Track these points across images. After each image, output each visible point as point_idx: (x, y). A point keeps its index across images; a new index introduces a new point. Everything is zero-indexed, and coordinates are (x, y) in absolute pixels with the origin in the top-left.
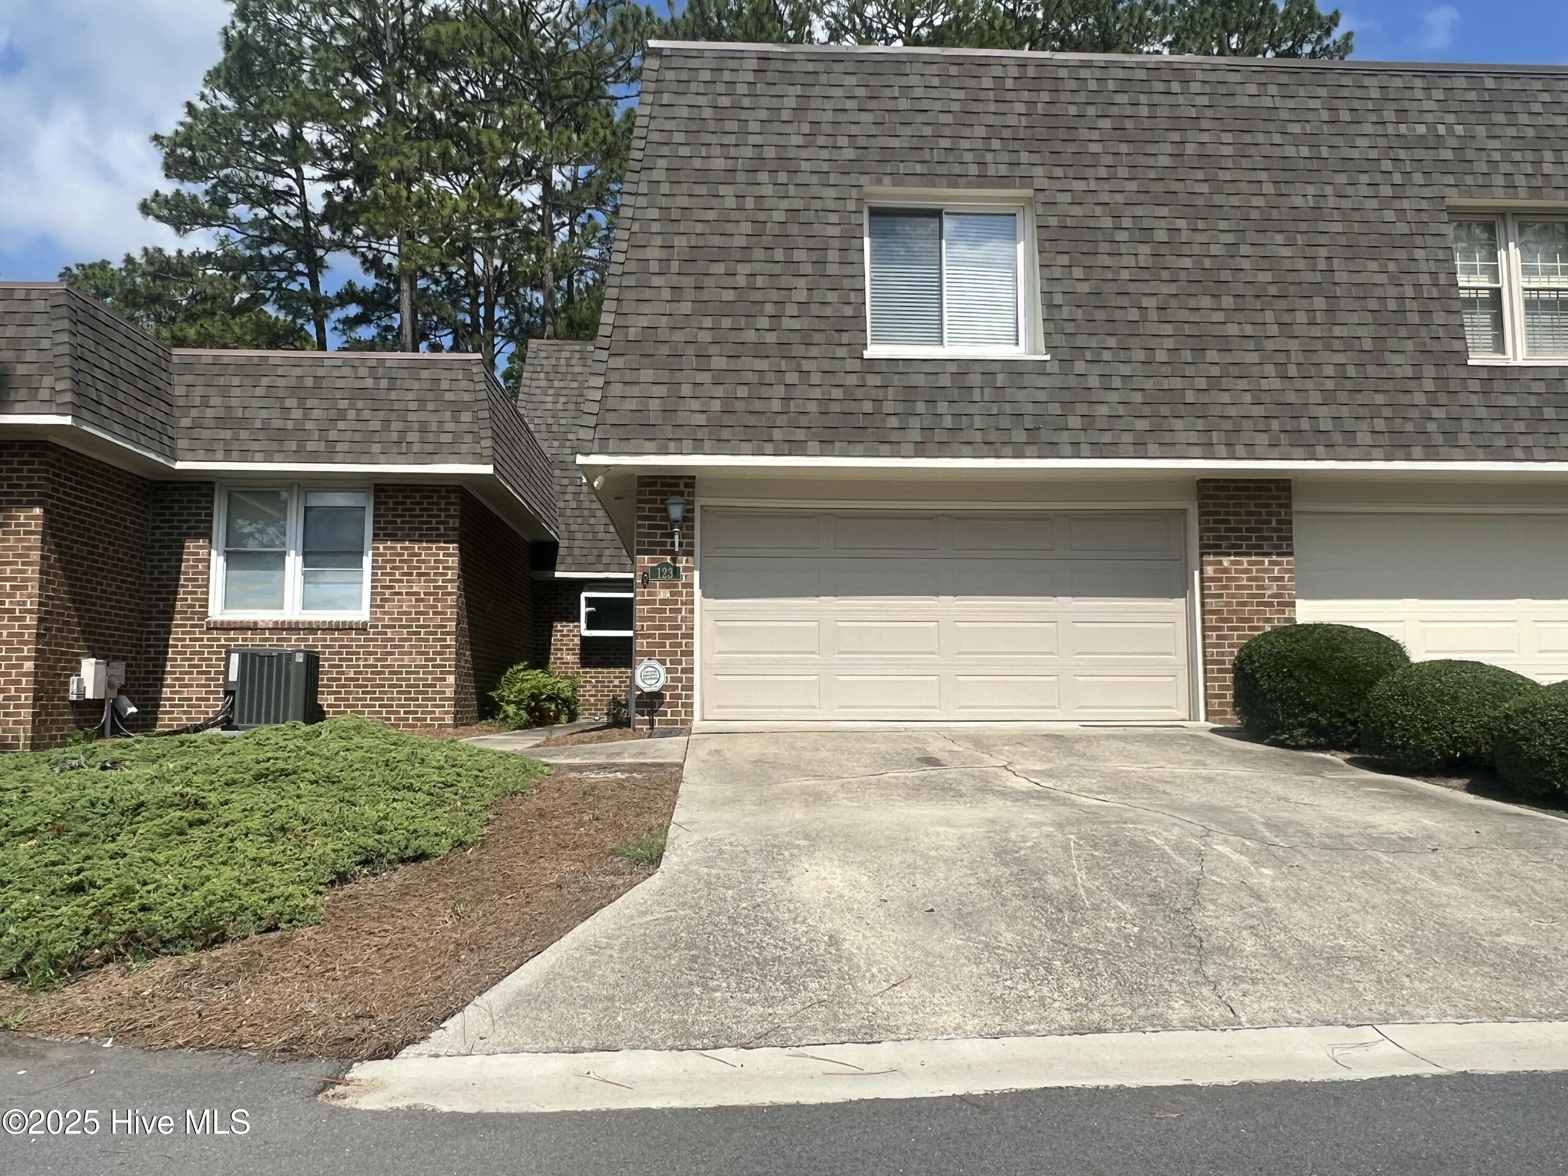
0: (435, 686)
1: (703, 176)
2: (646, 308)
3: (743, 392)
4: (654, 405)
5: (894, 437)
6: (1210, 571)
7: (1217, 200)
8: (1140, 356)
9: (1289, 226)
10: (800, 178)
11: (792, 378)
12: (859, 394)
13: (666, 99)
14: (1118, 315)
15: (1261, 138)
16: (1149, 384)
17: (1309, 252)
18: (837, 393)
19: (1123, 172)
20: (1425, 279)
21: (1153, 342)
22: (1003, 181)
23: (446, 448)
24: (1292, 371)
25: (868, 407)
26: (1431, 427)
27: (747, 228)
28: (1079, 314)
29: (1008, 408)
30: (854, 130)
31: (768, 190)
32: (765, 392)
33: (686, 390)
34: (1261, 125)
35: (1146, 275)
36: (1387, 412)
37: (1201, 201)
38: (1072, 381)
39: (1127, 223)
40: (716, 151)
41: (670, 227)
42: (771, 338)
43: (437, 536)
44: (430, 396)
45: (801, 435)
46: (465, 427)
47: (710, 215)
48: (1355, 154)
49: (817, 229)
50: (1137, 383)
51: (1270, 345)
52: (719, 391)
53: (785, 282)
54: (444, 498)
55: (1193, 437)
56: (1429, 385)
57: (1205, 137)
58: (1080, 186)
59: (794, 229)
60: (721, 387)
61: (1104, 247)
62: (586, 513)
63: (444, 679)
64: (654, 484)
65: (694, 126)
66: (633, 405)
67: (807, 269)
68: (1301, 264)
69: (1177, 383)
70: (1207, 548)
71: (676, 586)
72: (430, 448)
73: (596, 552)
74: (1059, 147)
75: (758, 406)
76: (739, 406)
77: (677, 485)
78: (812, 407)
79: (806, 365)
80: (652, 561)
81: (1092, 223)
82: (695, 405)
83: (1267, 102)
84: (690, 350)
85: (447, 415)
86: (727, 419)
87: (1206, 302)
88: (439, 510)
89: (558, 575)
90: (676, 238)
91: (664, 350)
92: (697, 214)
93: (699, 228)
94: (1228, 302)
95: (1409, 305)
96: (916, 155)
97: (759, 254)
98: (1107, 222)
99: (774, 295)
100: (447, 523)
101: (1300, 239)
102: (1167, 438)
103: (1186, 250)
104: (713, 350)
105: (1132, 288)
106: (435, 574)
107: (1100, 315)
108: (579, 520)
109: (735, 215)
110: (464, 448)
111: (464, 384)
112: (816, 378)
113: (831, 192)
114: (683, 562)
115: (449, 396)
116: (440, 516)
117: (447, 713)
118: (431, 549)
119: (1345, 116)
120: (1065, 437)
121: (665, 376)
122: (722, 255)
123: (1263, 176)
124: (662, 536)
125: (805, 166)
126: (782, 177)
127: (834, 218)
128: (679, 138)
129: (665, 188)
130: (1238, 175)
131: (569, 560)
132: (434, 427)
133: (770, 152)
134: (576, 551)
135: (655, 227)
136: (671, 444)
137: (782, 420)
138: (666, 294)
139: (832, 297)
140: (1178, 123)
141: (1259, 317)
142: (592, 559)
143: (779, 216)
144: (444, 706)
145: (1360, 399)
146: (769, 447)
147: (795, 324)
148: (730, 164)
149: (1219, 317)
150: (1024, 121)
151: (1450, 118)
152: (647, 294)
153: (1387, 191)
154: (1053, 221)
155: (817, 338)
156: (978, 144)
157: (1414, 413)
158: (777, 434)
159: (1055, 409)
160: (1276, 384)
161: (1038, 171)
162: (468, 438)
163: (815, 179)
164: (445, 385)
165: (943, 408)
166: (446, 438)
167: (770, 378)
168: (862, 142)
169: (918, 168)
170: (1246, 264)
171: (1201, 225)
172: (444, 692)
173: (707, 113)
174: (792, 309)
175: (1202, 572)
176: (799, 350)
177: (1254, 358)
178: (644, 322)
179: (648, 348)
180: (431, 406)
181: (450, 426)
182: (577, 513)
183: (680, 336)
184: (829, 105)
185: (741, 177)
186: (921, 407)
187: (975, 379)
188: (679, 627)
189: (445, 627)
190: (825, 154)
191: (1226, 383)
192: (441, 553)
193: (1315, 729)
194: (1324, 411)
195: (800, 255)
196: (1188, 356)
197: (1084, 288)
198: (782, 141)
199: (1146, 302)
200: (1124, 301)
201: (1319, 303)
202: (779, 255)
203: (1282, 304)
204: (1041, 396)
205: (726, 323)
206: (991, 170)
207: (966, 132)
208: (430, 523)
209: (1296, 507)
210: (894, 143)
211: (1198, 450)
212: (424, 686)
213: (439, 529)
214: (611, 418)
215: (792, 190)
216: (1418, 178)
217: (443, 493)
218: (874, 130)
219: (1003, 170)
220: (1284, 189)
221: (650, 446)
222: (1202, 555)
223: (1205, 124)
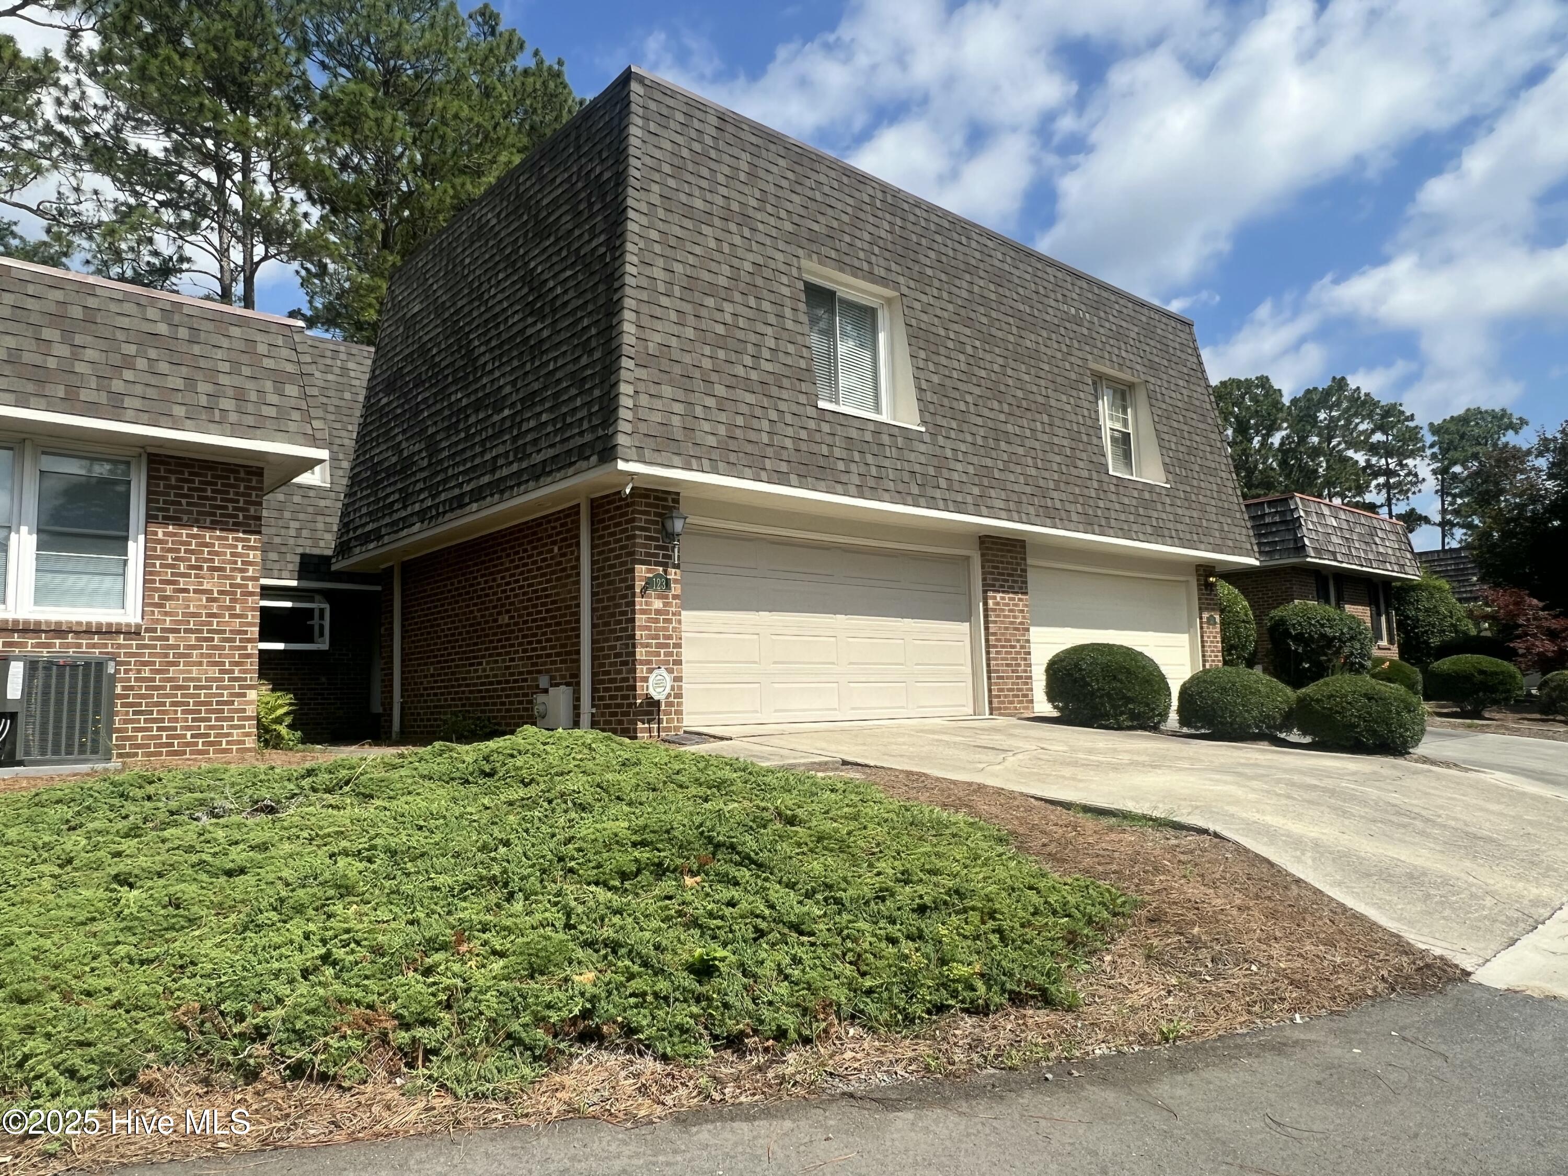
0: (232, 703)
1: (688, 212)
2: (658, 325)
3: (740, 421)
4: (676, 421)
5: (844, 478)
7: (993, 331)
8: (969, 438)
9: (1027, 360)
10: (761, 238)
11: (773, 415)
12: (818, 437)
13: (653, 127)
14: (955, 404)
15: (1007, 293)
16: (975, 460)
17: (1038, 381)
18: (803, 434)
19: (945, 295)
20: (1086, 413)
21: (974, 429)
22: (883, 281)
23: (268, 423)
24: (1040, 465)
25: (825, 450)
26: (1099, 513)
27: (726, 269)
28: (935, 399)
29: (906, 466)
30: (789, 207)
31: (737, 240)
32: (755, 423)
33: (699, 411)
34: (1006, 284)
35: (964, 377)
36: (1081, 500)
37: (984, 329)
38: (938, 451)
39: (952, 336)
40: (697, 192)
41: (669, 252)
42: (754, 375)
43: (235, 524)
44: (245, 358)
45: (784, 467)
46: (293, 403)
47: (698, 250)
48: (1048, 318)
49: (775, 286)
50: (971, 459)
51: (1028, 443)
52: (723, 417)
53: (761, 328)
54: (243, 480)
55: (1001, 504)
56: (1095, 485)
57: (982, 283)
58: (924, 298)
59: (759, 282)
60: (724, 414)
61: (942, 350)
63: (244, 695)
64: (647, 497)
65: (676, 161)
66: (657, 417)
67: (772, 319)
68: (1035, 389)
69: (989, 462)
70: (987, 587)
71: (667, 597)
72: (250, 420)
74: (911, 264)
75: (753, 436)
76: (739, 433)
77: (666, 500)
78: (788, 443)
79: (783, 406)
80: (649, 571)
81: (934, 329)
82: (706, 426)
83: (1007, 268)
84: (697, 374)
85: (269, 386)
86: (733, 445)
87: (996, 405)
88: (237, 494)
90: (675, 264)
91: (677, 369)
92: (689, 247)
93: (691, 260)
94: (1006, 408)
95: (1083, 430)
96: (829, 241)
97: (737, 297)
98: (942, 332)
99: (753, 338)
100: (248, 510)
101: (1033, 371)
102: (989, 503)
103: (981, 363)
104: (714, 377)
105: (960, 385)
106: (232, 570)
107: (946, 402)
109: (717, 256)
110: (292, 426)
111: (285, 353)
112: (789, 418)
113: (779, 256)
114: (673, 574)
115: (268, 363)
116: (238, 501)
117: (248, 735)
118: (227, 539)
119: (1042, 291)
120: (938, 494)
121: (680, 395)
122: (711, 290)
123: (1011, 320)
124: (656, 547)
125: (760, 226)
126: (747, 232)
127: (785, 280)
128: (667, 169)
129: (661, 213)
130: (1001, 317)
132: (253, 396)
133: (735, 206)
135: (657, 248)
136: (694, 463)
137: (770, 452)
138: (673, 316)
139: (791, 348)
140: (970, 269)
141: (1020, 422)
143: (748, 267)
144: (244, 727)
145: (1070, 489)
146: (764, 475)
147: (768, 367)
148: (708, 208)
149: (1002, 417)
150: (889, 237)
151: (1083, 307)
152: (658, 312)
153: (1064, 349)
154: (914, 322)
155: (786, 383)
156: (866, 246)
157: (1091, 502)
158: (768, 464)
159: (931, 471)
160: (1033, 472)
161: (901, 280)
162: (296, 415)
163: (768, 241)
164: (262, 349)
165: (870, 459)
166: (272, 412)
167: (758, 412)
168: (796, 219)
169: (833, 254)
170: (1010, 382)
171: (987, 347)
172: (244, 710)
173: (685, 153)
174: (766, 354)
176: (775, 391)
177: (1021, 451)
178: (658, 338)
179: (665, 364)
180: (246, 371)
181: (273, 398)
183: (687, 359)
184: (770, 178)
185: (717, 222)
186: (857, 456)
187: (886, 439)
188: (669, 637)
189: (246, 632)
190: (772, 221)
191: (1012, 467)
192: (240, 545)
194: (1055, 495)
195: (766, 306)
196: (991, 443)
197: (935, 379)
198: (742, 199)
199: (969, 398)
200: (956, 395)
201: (1046, 418)
202: (752, 302)
203: (1029, 415)
204: (923, 459)
205: (721, 354)
206: (876, 270)
207: (858, 233)
208: (226, 508)
209: (1029, 561)
210: (816, 227)
211: (1003, 514)
212: (218, 703)
213: (236, 516)
214: (643, 427)
215: (755, 246)
216: (1076, 344)
217: (242, 475)
218: (802, 212)
219: (883, 273)
220: (1023, 333)
221: (677, 460)
222: (985, 592)
223: (982, 274)
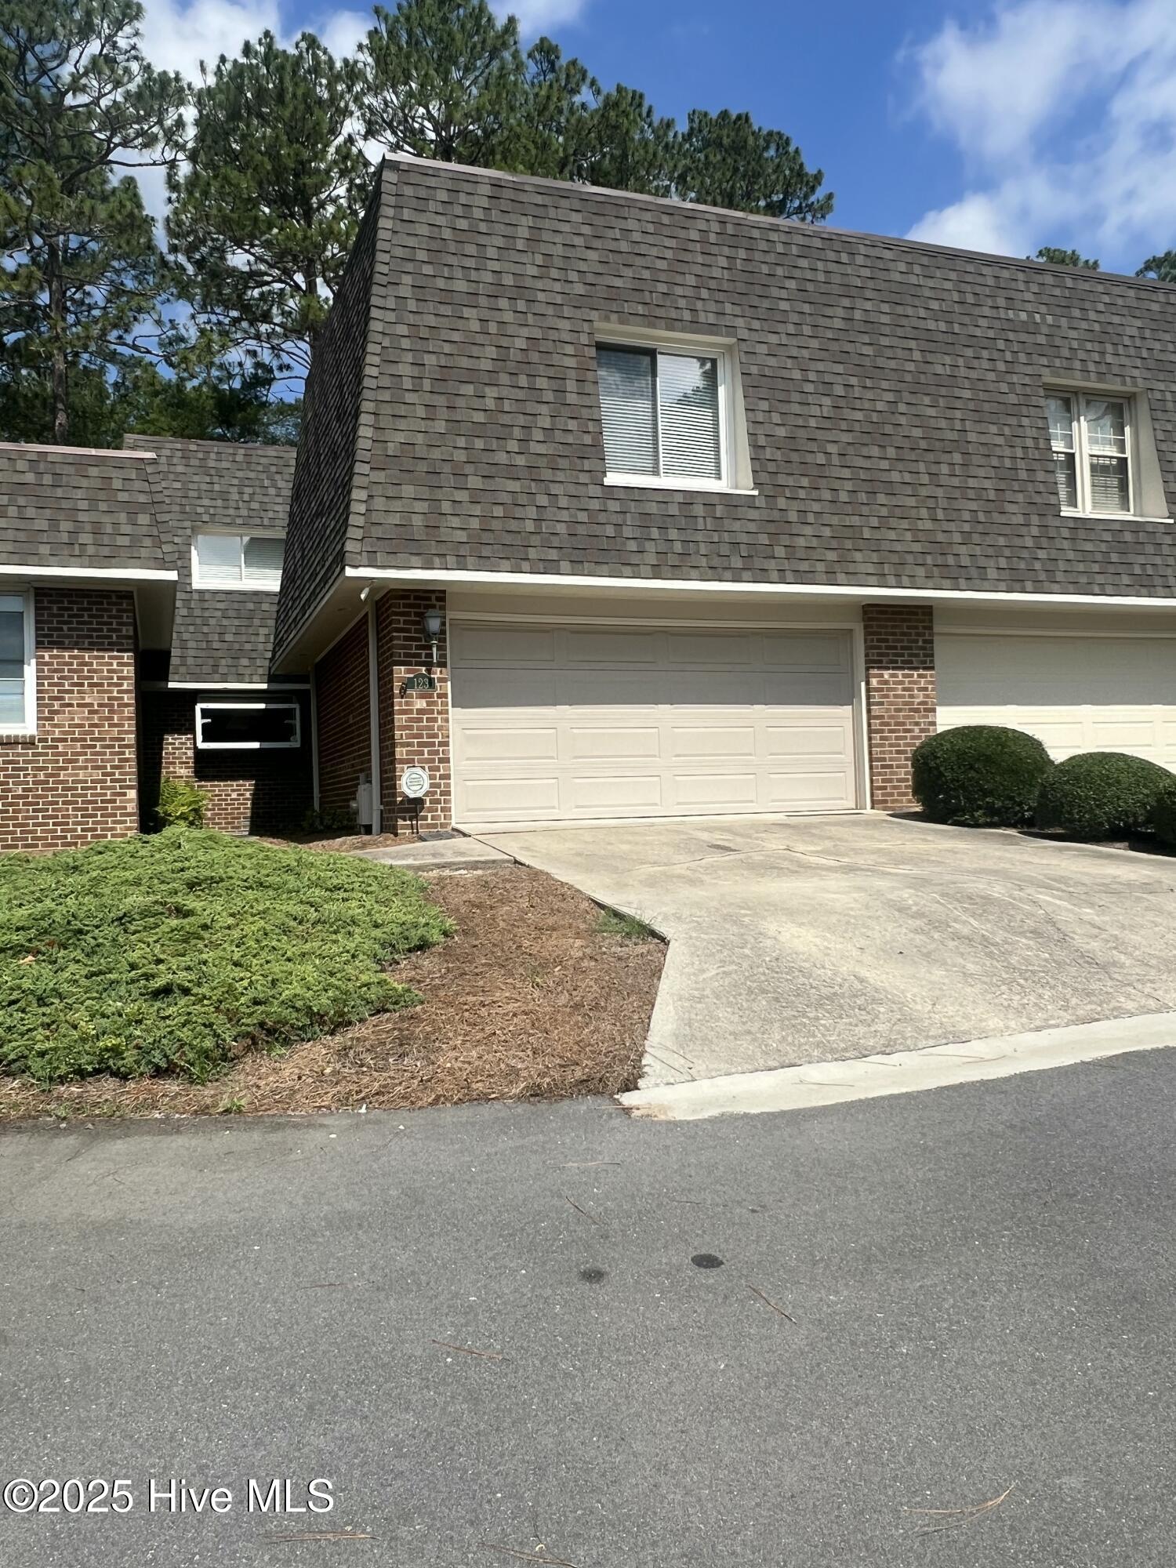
0: (114, 801)
1: (447, 296)
2: (402, 424)
3: (498, 511)
4: (417, 520)
5: (635, 559)
6: (874, 682)
7: (880, 362)
8: (827, 495)
9: (932, 390)
10: (539, 308)
11: (543, 500)
12: (602, 517)
13: (406, 214)
14: (809, 458)
15: (910, 311)
16: (835, 520)
17: (949, 414)
18: (583, 517)
19: (807, 330)
20: (1030, 443)
21: (836, 485)
22: (712, 329)
23: (123, 553)
24: (940, 515)
25: (610, 531)
26: (1037, 566)
27: (492, 352)
28: (778, 455)
29: (726, 537)
30: (583, 266)
31: (508, 317)
32: (519, 512)
33: (446, 507)
34: (909, 300)
35: (827, 424)
36: (1007, 552)
37: (867, 362)
38: (776, 515)
39: (812, 376)
40: (459, 273)
41: (420, 345)
42: (520, 461)
43: (109, 644)
44: (102, 495)
45: (553, 555)
46: (144, 530)
47: (456, 336)
48: (978, 332)
49: (556, 359)
50: (827, 518)
51: (924, 491)
52: (477, 510)
53: (531, 407)
54: (115, 604)
55: (871, 569)
56: (1035, 531)
57: (868, 306)
58: (773, 339)
59: (535, 357)
60: (479, 506)
61: (796, 397)
62: (198, 621)
63: (125, 794)
64: (407, 597)
65: (435, 245)
66: (396, 519)
67: (549, 396)
68: (943, 424)
69: (856, 521)
70: (871, 663)
71: (431, 696)
72: (106, 551)
73: (211, 662)
74: (756, 301)
75: (513, 525)
76: (496, 525)
77: (429, 599)
78: (561, 529)
79: (556, 489)
80: (408, 672)
81: (785, 374)
82: (455, 522)
83: (913, 280)
84: (447, 468)
85: (123, 517)
86: (487, 537)
87: (875, 451)
88: (110, 617)
89: (171, 685)
90: (426, 356)
91: (423, 467)
92: (445, 335)
93: (447, 348)
94: (891, 452)
95: (1021, 464)
96: (637, 296)
97: (504, 379)
98: (797, 375)
99: (522, 420)
100: (120, 631)
101: (942, 402)
102: (851, 568)
103: (858, 404)
104: (469, 469)
105: (819, 435)
106: (109, 685)
107: (795, 457)
108: (191, 629)
109: (480, 339)
110: (144, 553)
111: (138, 485)
112: (563, 502)
113: (565, 325)
114: (437, 673)
115: (123, 497)
116: (111, 624)
117: (129, 829)
118: (103, 657)
119: (970, 299)
120: (772, 565)
121: (425, 493)
122: (471, 376)
123: (913, 344)
124: (418, 647)
125: (541, 296)
126: (521, 305)
127: (570, 350)
128: (422, 255)
129: (412, 305)
130: (895, 342)
131: (182, 670)
132: (109, 529)
133: (508, 280)
134: (190, 661)
135: (406, 343)
136: (437, 560)
137: (535, 540)
138: (421, 412)
139: (572, 425)
140: (848, 291)
141: (913, 467)
142: (206, 669)
143: (520, 343)
144: (125, 822)
145: (989, 540)
146: (525, 565)
147: (541, 449)
148: (472, 288)
149: (885, 465)
150: (726, 274)
151: (1043, 309)
152: (402, 410)
153: (1001, 366)
154: (754, 370)
155: (563, 463)
156: (689, 292)
157: (1025, 554)
158: (532, 553)
159: (764, 539)
160: (929, 525)
161: (740, 322)
162: (147, 542)
163: (550, 310)
164: (117, 484)
165: (673, 534)
166: (124, 541)
167: (523, 499)
168: (590, 278)
169: (640, 309)
170: (903, 420)
171: (869, 383)
172: (125, 808)
173: (447, 234)
174: (538, 435)
175: (868, 683)
176: (547, 474)
177: (912, 502)
178: (401, 437)
179: (408, 464)
180: (103, 506)
181: (126, 529)
182: (188, 620)
183: (436, 454)
184: (558, 239)
185: (483, 301)
186: (655, 533)
187: (699, 510)
188: (435, 736)
189: (124, 740)
190: (558, 287)
191: (893, 522)
192: (115, 662)
193: (991, 811)
194: (963, 550)
195: (542, 383)
196: (863, 497)
197: (781, 432)
198: (518, 269)
199: (832, 449)
200: (813, 446)
201: (957, 458)
202: (523, 381)
203: (931, 457)
204: (752, 527)
205: (479, 444)
206: (702, 318)
207: (679, 279)
208: (101, 630)
209: (936, 629)
210: (618, 282)
211: (873, 580)
212: (102, 802)
213: (111, 637)
214: (377, 532)
215: (530, 319)
216: (1022, 357)
217: (114, 600)
218: (600, 269)
219: (712, 319)
220: (930, 357)
221: (415, 560)
222: (867, 669)
223: (869, 294)
